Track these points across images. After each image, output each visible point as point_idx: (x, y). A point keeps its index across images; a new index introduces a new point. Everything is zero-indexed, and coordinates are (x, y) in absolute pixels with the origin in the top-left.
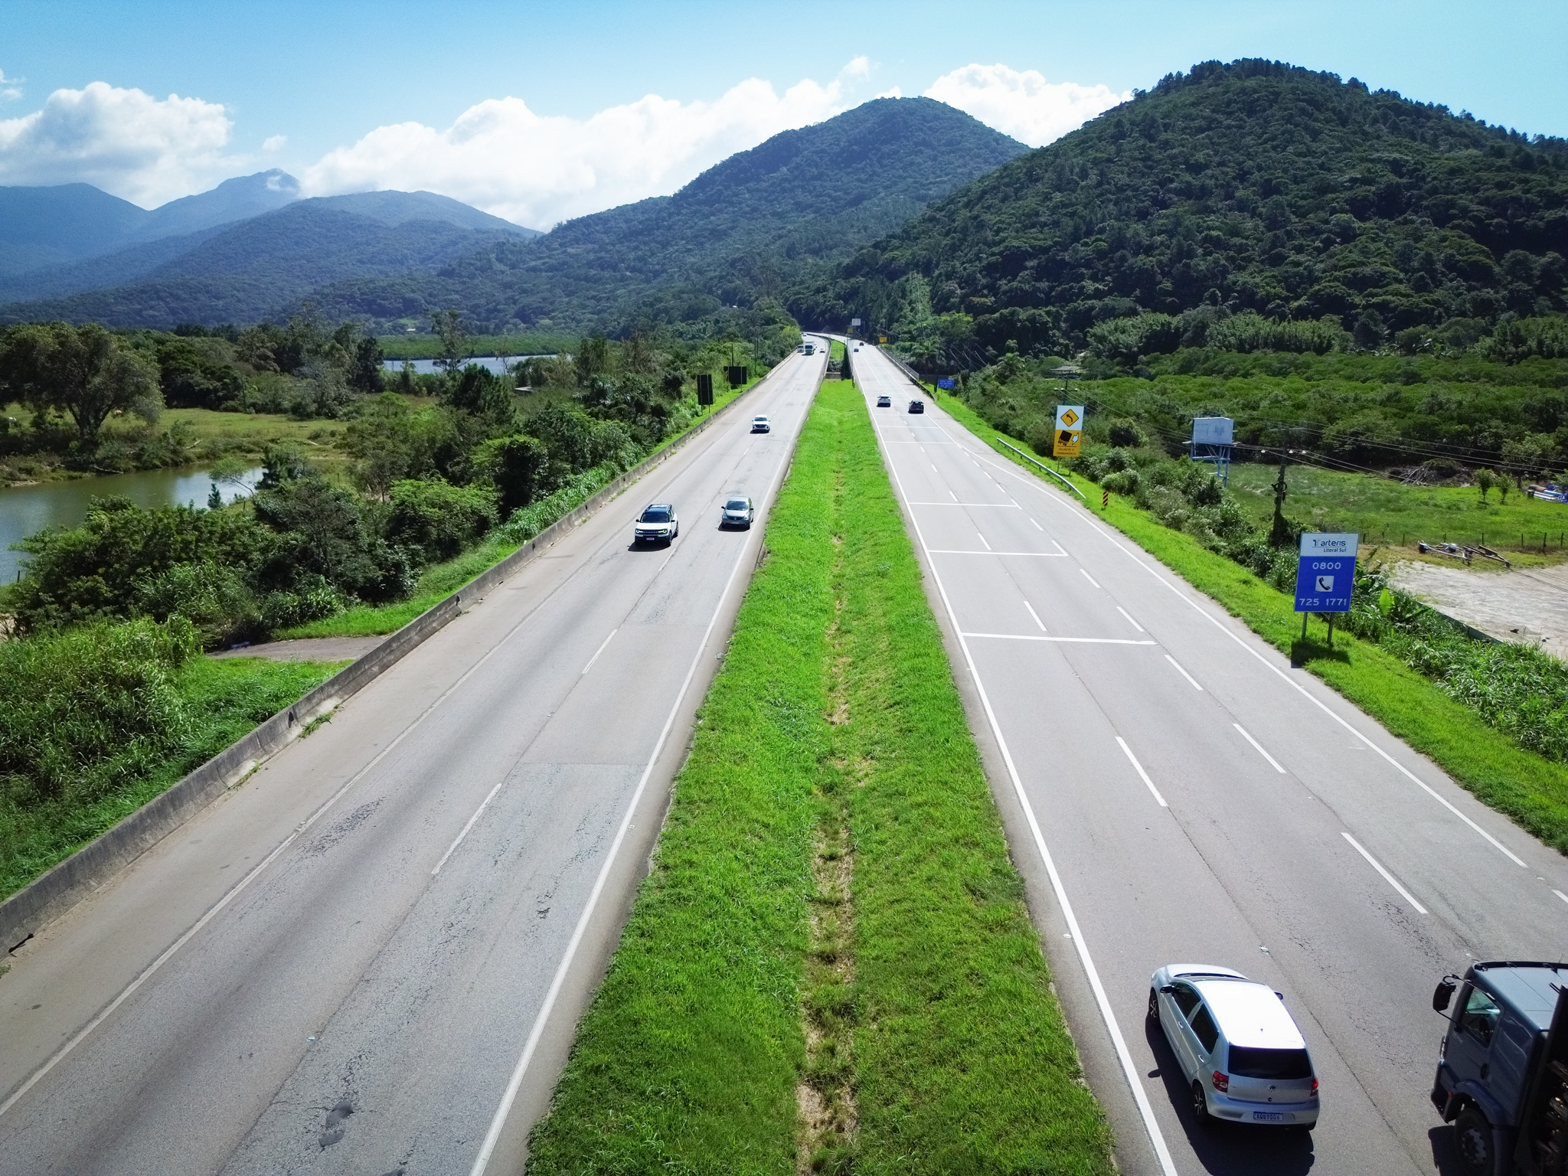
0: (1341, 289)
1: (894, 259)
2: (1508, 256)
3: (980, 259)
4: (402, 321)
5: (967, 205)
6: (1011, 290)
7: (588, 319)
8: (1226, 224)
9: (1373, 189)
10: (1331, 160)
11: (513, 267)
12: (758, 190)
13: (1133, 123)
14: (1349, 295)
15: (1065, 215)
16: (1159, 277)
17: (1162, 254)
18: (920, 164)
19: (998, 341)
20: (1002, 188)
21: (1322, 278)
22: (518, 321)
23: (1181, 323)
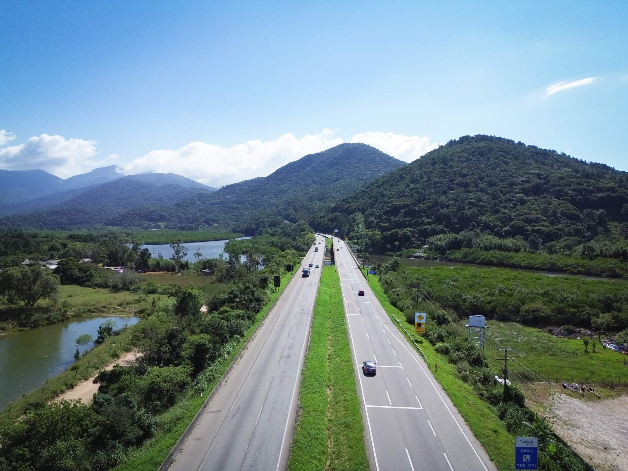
0: (522, 224)
1: (350, 206)
2: (585, 211)
3: (383, 209)
4: (159, 223)
5: (377, 187)
6: (395, 221)
8: (476, 197)
9: (531, 185)
10: (514, 173)
11: (204, 203)
12: (298, 176)
13: (439, 158)
14: (525, 226)
15: (415, 192)
16: (452, 217)
17: (453, 208)
18: (359, 167)
19: (391, 242)
20: (391, 181)
21: (514, 219)
22: (205, 224)
23: (462, 238)
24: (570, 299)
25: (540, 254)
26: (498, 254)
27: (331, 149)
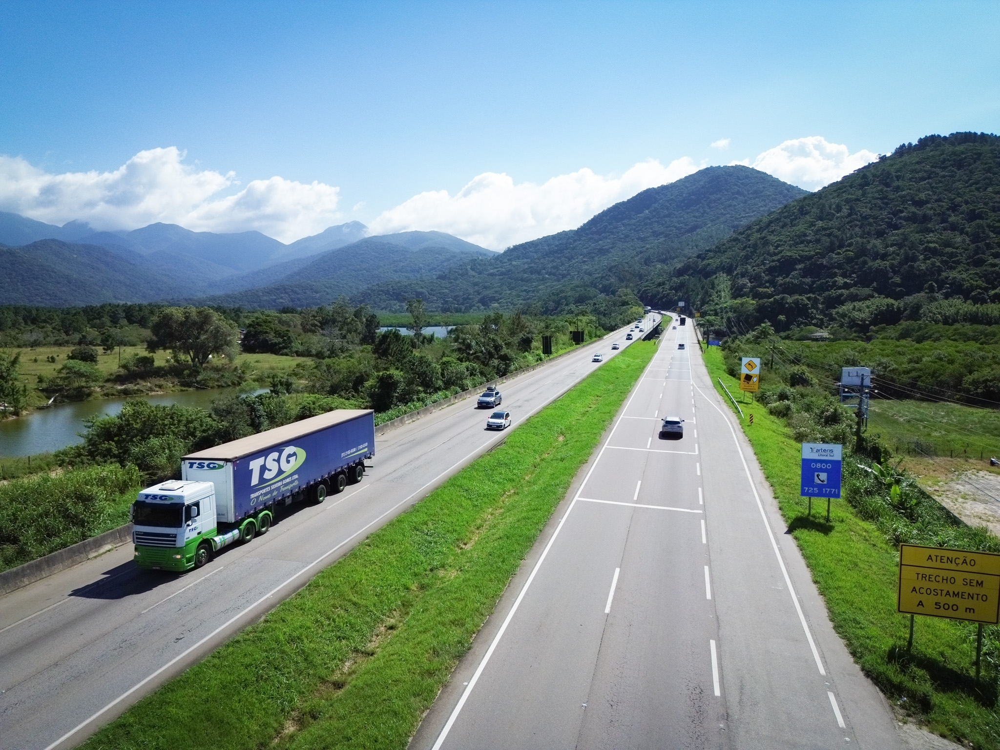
1: (709, 264)
3: (764, 264)
5: (758, 231)
6: (785, 284)
7: (520, 302)
8: (941, 239)
11: (480, 273)
12: (629, 225)
15: (824, 235)
16: (891, 274)
17: (894, 259)
18: (735, 205)
19: (773, 316)
20: (783, 219)
22: (480, 305)
23: (902, 305)
27: (686, 177)
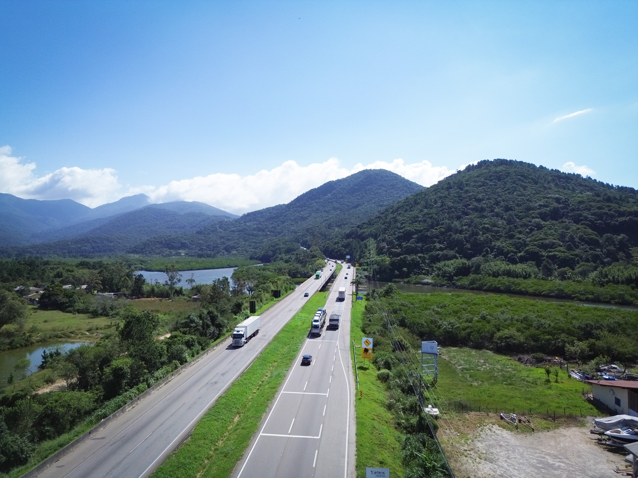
0: (537, 249)
1: (364, 232)
2: (604, 236)
3: (395, 234)
4: (180, 251)
5: (392, 213)
6: (407, 247)
8: (492, 222)
9: (548, 209)
10: (531, 197)
11: (225, 230)
12: (319, 202)
13: (454, 183)
14: (540, 252)
15: (428, 218)
16: (465, 243)
17: (466, 233)
18: (380, 193)
19: (399, 268)
20: (405, 207)
21: (529, 244)
22: (224, 251)
23: (470, 263)
24: (547, 326)
25: (551, 280)
26: (506, 280)
27: (352, 175)
